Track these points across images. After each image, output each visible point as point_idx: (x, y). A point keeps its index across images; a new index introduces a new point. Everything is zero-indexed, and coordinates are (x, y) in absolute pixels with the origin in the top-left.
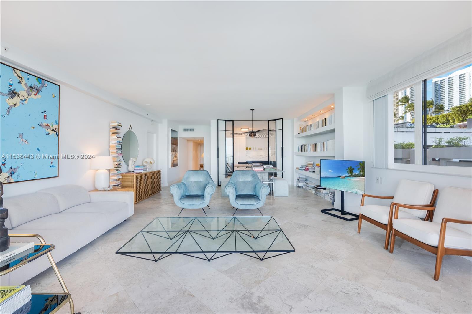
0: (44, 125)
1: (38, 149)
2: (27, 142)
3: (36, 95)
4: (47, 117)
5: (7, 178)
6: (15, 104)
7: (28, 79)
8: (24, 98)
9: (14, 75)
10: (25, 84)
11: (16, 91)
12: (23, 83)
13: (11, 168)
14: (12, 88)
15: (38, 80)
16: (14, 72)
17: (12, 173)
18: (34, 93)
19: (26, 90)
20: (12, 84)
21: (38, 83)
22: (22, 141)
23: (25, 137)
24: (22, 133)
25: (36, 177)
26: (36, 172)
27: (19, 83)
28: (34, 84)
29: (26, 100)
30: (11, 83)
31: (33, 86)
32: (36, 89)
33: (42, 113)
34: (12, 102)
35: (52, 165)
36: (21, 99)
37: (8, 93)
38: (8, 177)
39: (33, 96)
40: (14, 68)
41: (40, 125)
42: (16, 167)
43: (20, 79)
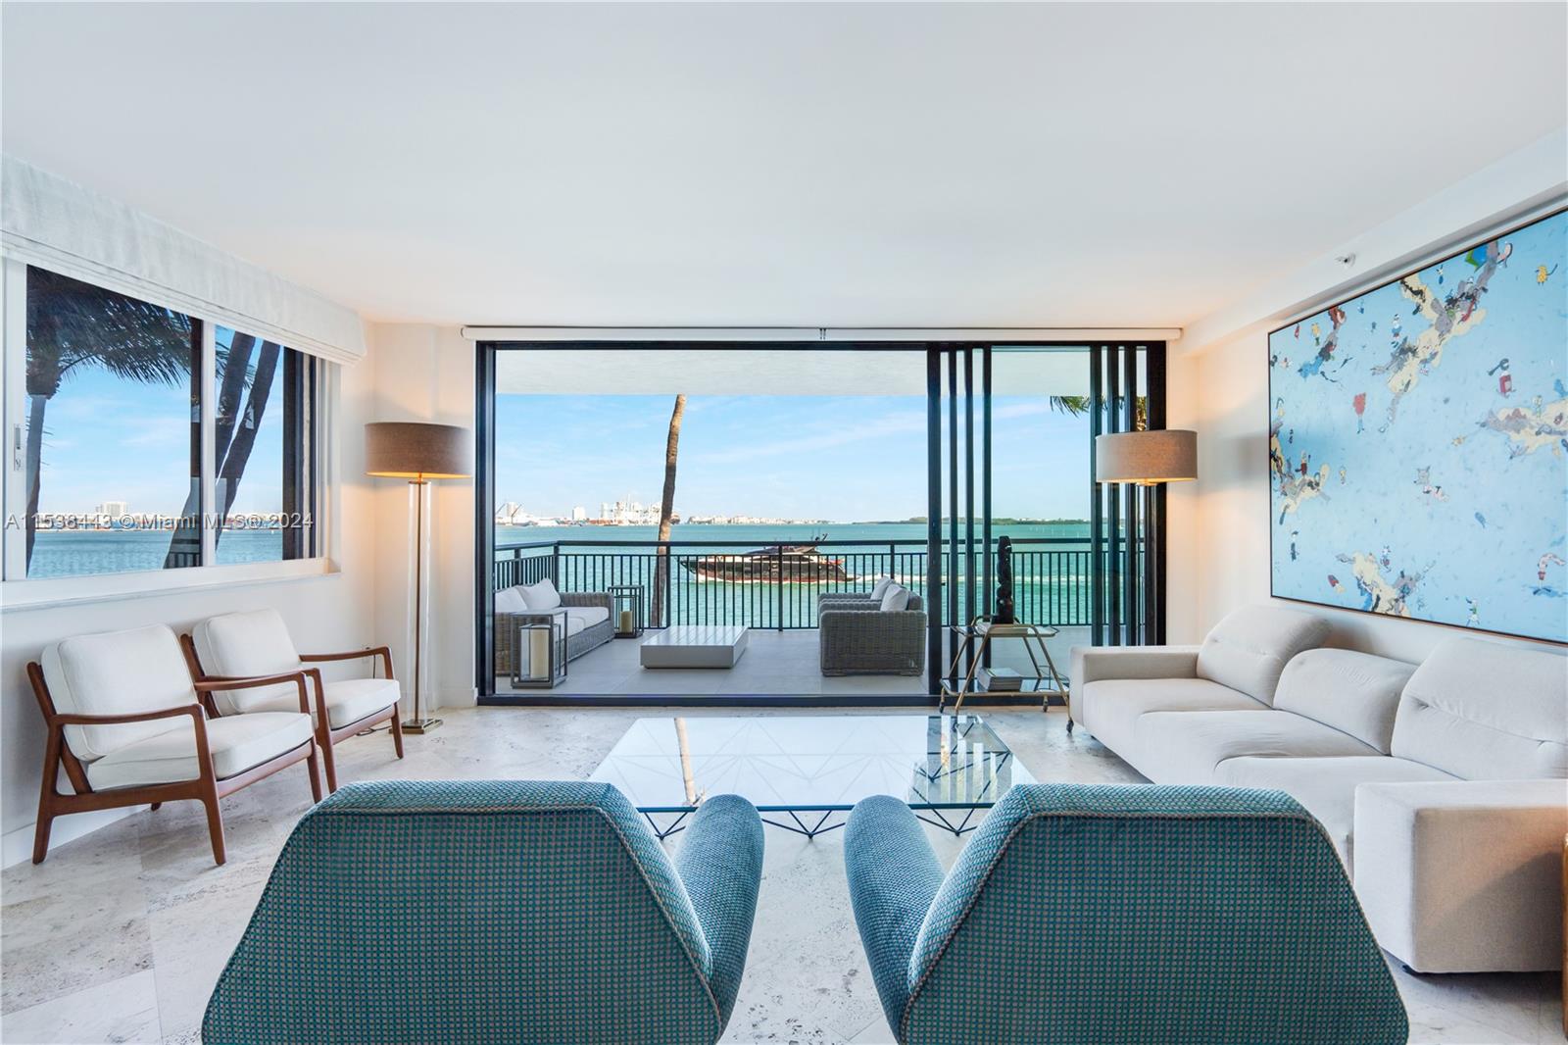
0: (1502, 416)
1: (1480, 518)
2: (1443, 495)
3: (1465, 318)
4: (1514, 384)
5: (1393, 603)
6: (1406, 382)
7: (1441, 280)
8: (1430, 351)
9: (1403, 299)
10: (1432, 304)
11: (1411, 342)
12: (1426, 307)
13: (1403, 576)
14: (1399, 340)
15: (1470, 261)
16: (1403, 288)
17: (1405, 591)
18: (1459, 315)
19: (1434, 322)
20: (1400, 328)
21: (1474, 267)
22: (1428, 492)
23: (1434, 479)
24: (1425, 467)
25: (1474, 620)
26: (1474, 601)
27: (1417, 310)
28: (1462, 284)
29: (1436, 354)
30: (1397, 327)
31: (1455, 294)
32: (1468, 298)
33: (1491, 373)
34: (1397, 380)
35: (1540, 584)
36: (1422, 358)
37: (1390, 358)
38: (1397, 600)
39: (1458, 328)
40: (1402, 279)
41: (1483, 425)
42: (1413, 575)
43: (1417, 299)
